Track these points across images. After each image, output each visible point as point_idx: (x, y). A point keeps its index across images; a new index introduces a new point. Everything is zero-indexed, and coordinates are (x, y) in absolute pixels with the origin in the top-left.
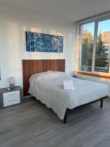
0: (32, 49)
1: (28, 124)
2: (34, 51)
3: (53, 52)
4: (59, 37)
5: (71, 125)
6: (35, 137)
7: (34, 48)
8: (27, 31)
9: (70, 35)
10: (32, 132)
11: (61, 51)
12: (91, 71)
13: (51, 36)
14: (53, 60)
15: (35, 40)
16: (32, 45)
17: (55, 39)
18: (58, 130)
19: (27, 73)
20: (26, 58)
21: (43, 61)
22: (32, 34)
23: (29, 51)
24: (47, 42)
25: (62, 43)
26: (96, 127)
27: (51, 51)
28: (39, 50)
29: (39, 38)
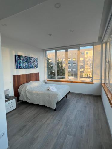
0: (19, 67)
1: (34, 119)
2: (21, 68)
3: (33, 68)
4: (35, 59)
5: (59, 111)
6: (45, 123)
7: (21, 66)
8: (16, 54)
9: (41, 57)
10: (41, 122)
11: (37, 67)
12: (55, 78)
13: (31, 58)
14: (33, 74)
15: (21, 61)
16: (19, 64)
17: (33, 60)
18: (54, 115)
19: (17, 85)
20: (15, 74)
21: (27, 75)
22: (19, 57)
23: (18, 68)
24: (29, 62)
25: (37, 62)
26: (70, 108)
27: (31, 68)
28: (24, 68)
29: (24, 59)
